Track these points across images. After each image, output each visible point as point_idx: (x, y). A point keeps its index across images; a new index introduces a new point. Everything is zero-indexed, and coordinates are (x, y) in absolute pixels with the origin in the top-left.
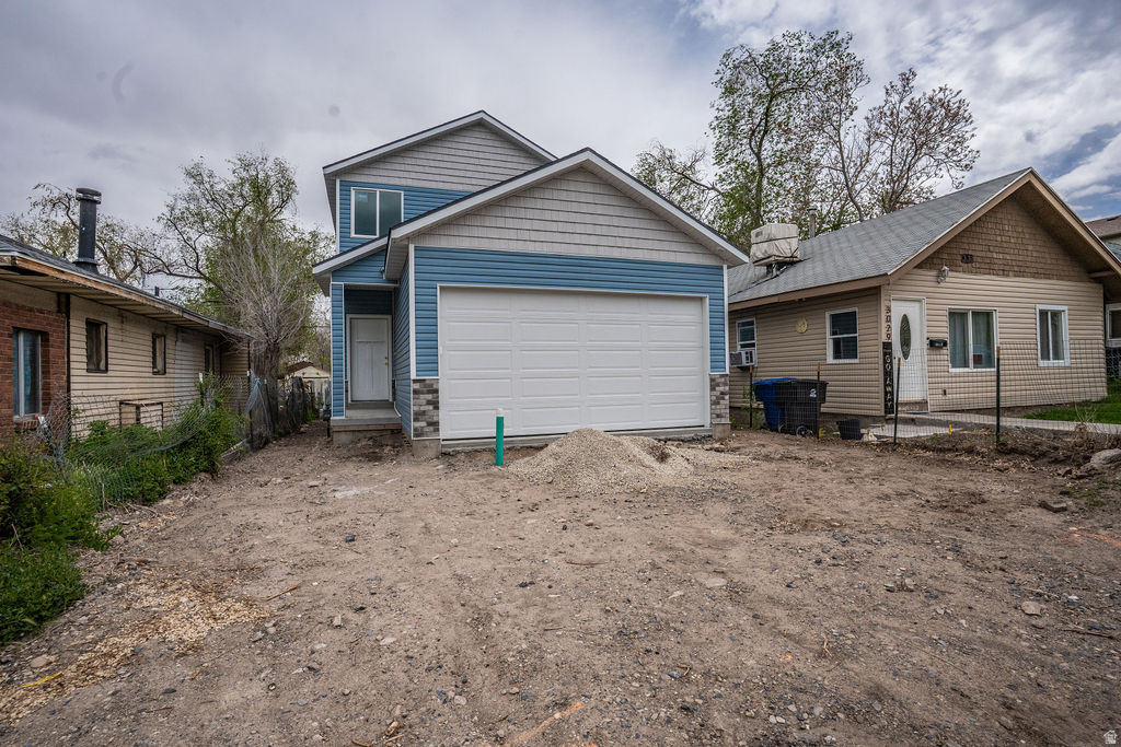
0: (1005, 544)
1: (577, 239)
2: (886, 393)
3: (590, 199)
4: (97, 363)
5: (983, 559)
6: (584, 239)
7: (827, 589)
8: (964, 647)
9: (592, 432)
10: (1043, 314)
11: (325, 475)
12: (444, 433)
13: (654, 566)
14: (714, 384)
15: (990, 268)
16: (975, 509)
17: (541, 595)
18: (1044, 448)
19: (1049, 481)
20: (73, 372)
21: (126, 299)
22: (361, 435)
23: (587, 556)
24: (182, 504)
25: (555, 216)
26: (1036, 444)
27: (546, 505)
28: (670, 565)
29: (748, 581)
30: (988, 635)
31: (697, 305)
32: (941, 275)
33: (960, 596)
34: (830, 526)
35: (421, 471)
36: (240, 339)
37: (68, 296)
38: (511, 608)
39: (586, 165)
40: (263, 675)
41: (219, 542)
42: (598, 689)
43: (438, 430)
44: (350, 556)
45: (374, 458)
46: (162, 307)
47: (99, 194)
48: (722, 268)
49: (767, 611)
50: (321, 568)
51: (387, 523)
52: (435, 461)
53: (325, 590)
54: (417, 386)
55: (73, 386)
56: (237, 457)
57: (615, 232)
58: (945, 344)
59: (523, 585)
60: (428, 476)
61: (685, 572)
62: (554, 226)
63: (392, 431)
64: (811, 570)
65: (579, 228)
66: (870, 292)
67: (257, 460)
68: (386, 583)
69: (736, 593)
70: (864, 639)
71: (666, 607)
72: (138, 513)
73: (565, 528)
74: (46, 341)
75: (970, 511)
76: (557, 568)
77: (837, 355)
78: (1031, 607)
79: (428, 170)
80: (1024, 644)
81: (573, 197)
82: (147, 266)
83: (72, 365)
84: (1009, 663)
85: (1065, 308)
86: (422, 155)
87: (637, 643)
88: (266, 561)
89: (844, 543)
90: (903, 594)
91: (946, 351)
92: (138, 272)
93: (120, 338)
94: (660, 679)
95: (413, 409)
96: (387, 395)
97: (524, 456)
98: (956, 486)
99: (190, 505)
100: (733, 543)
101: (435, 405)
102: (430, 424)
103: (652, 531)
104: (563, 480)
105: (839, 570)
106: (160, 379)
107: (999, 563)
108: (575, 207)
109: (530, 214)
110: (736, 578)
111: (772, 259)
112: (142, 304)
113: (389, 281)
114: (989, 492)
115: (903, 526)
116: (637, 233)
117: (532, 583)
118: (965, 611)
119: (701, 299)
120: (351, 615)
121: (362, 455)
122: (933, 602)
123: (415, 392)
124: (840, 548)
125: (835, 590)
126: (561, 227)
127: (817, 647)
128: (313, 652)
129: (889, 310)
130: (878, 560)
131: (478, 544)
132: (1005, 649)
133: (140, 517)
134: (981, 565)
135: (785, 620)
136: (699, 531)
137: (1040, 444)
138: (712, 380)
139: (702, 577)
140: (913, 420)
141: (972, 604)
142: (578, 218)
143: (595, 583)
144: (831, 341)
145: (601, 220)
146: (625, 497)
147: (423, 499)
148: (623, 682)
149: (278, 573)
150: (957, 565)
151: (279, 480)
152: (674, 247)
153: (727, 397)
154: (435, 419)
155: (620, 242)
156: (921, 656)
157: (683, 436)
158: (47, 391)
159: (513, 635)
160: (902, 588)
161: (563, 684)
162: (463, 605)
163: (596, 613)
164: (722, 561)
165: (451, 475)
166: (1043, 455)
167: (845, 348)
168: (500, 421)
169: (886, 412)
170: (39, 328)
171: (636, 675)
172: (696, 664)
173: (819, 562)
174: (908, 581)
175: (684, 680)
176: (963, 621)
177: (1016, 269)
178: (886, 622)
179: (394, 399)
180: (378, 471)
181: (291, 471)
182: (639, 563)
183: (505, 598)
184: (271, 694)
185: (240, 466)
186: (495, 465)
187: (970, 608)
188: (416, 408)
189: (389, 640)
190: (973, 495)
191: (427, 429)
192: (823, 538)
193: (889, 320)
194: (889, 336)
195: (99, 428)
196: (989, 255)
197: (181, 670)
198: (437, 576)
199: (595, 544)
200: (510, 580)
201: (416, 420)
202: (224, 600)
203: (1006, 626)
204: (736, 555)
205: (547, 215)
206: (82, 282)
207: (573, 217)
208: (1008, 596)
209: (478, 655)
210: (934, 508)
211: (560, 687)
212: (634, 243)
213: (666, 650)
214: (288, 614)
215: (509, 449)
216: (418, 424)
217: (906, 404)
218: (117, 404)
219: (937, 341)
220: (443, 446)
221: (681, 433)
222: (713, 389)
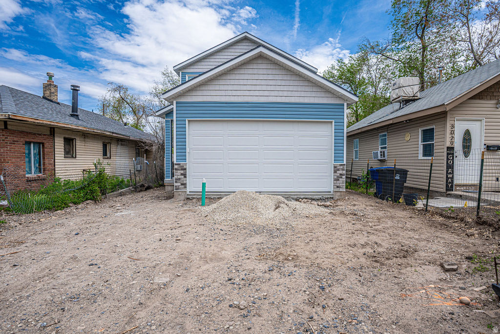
1: (257, 93)
2: (447, 178)
3: (265, 72)
4: (70, 154)
6: (261, 93)
12: (188, 190)
14: (336, 170)
20: (56, 158)
25: (245, 82)
31: (329, 125)
37: (54, 128)
43: (186, 187)
47: (79, 87)
48: (343, 105)
54: (177, 167)
55: (56, 164)
57: (278, 88)
58: (499, 148)
62: (245, 88)
65: (258, 88)
77: (424, 155)
81: (255, 71)
83: (56, 155)
91: (499, 153)
93: (83, 144)
101: (185, 175)
102: (182, 184)
106: (107, 161)
108: (256, 77)
109: (232, 82)
111: (401, 98)
116: (291, 88)
123: (176, 169)
126: (249, 88)
129: (453, 126)
138: (335, 167)
140: (461, 196)
142: (258, 82)
144: (422, 146)
145: (271, 83)
152: (313, 94)
153: (344, 177)
154: (185, 182)
155: (281, 94)
157: (314, 197)
158: (46, 166)
167: (428, 151)
168: (204, 184)
169: (446, 190)
170: (39, 141)
186: (201, 205)
188: (176, 177)
191: (181, 187)
193: (452, 133)
194: (452, 143)
201: (176, 182)
205: (242, 82)
207: (255, 82)
212: (289, 94)
216: (177, 184)
217: (459, 186)
218: (82, 171)
219: (494, 146)
220: (188, 195)
221: (311, 195)
222: (335, 172)
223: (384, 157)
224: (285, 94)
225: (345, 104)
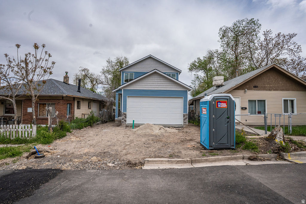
1: (154, 86)
3: (157, 78)
4: (79, 108)
6: (156, 86)
10: (286, 101)
11: (106, 128)
12: (127, 123)
14: (184, 116)
15: (264, 89)
20: (75, 109)
21: (83, 98)
24: (84, 130)
31: (181, 99)
32: (245, 91)
37: (74, 98)
39: (155, 72)
43: (126, 122)
48: (187, 91)
54: (122, 114)
55: (75, 111)
56: (98, 124)
57: (162, 84)
58: (246, 108)
62: (149, 84)
65: (154, 84)
72: (78, 130)
74: (71, 105)
79: (139, 68)
81: (153, 78)
82: (98, 82)
85: (295, 99)
91: (247, 110)
93: (83, 103)
101: (126, 117)
102: (124, 121)
106: (89, 110)
108: (154, 80)
109: (145, 82)
116: (167, 85)
126: (151, 84)
138: (184, 115)
142: (155, 82)
145: (159, 82)
151: (100, 128)
152: (176, 87)
153: (187, 119)
154: (126, 120)
157: (175, 126)
158: (72, 112)
168: (134, 121)
170: (70, 103)
177: (274, 89)
185: (97, 126)
188: (122, 118)
195: (77, 118)
196: (264, 85)
201: (122, 120)
205: (148, 82)
207: (153, 82)
212: (166, 87)
215: (134, 126)
218: (81, 114)
219: (244, 108)
220: (127, 125)
222: (184, 117)
224: (165, 87)
225: (188, 91)
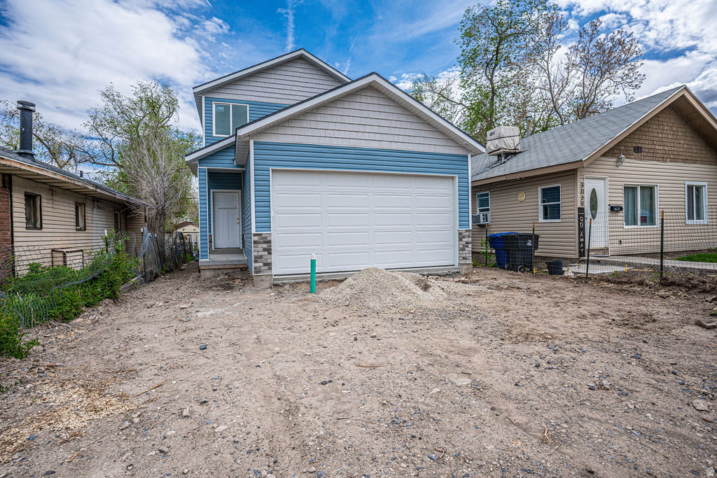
0: (674, 353)
1: (367, 136)
2: (580, 243)
3: (376, 108)
4: (34, 222)
5: (658, 365)
6: (372, 136)
7: (546, 387)
8: (652, 437)
9: (376, 270)
10: (690, 188)
11: (192, 300)
12: (275, 271)
13: (419, 369)
14: (461, 237)
15: (654, 156)
16: (649, 326)
17: (337, 391)
18: (695, 282)
19: (701, 306)
20: (15, 229)
21: (53, 179)
22: (219, 272)
23: (371, 361)
24: (89, 322)
25: (351, 120)
26: (690, 279)
27: (343, 322)
28: (430, 367)
29: (487, 381)
30: (669, 427)
31: (450, 182)
32: (619, 161)
33: (644, 394)
34: (544, 338)
35: (258, 297)
36: (138, 207)
37: (10, 176)
38: (314, 401)
39: (372, 85)
40: (124, 457)
41: (111, 350)
42: (375, 469)
43: (271, 269)
44: (202, 361)
45: (228, 287)
46: (80, 184)
47: (34, 105)
48: (467, 157)
49: (502, 404)
50: (180, 370)
51: (231, 335)
52: (269, 290)
53: (180, 387)
54: (256, 238)
55: (15, 239)
56: (134, 288)
57: (392, 131)
58: (621, 209)
59: (324, 383)
60: (264, 301)
61: (441, 373)
62: (350, 128)
63: (241, 269)
64: (532, 373)
65: (368, 129)
66: (570, 173)
67: (147, 289)
68: (225, 382)
69: (478, 389)
70: (575, 428)
71: (427, 401)
72: (57, 328)
73: (356, 339)
75: (645, 327)
76: (349, 370)
77: (546, 217)
78: (702, 404)
80: (699, 434)
81: (364, 107)
82: (78, 157)
83: (15, 224)
84: (690, 451)
85: (705, 184)
86: (261, 80)
87: (405, 430)
88: (141, 364)
89: (555, 351)
90: (601, 392)
91: (622, 214)
92: (72, 162)
93: (51, 206)
94: (422, 461)
95: (254, 254)
96: (239, 244)
97: (330, 287)
98: (633, 309)
99: (95, 322)
100: (476, 351)
101: (269, 251)
102: (265, 265)
103: (417, 342)
104: (356, 304)
105: (553, 372)
106: (82, 234)
107: (671, 368)
108: (365, 114)
109: (334, 119)
110: (479, 378)
111: (501, 151)
112: (66, 182)
113: (238, 166)
114: (658, 313)
115: (597, 339)
116: (408, 132)
117: (330, 381)
118: (649, 406)
119: (453, 178)
120: (197, 407)
121: (220, 286)
122: (624, 398)
123: (255, 242)
124: (553, 355)
125: (551, 388)
126: (356, 128)
127: (539, 435)
128: (165, 438)
129: (583, 185)
130: (581, 365)
131: (294, 351)
132: (685, 438)
133: (58, 331)
134: (657, 369)
135: (515, 411)
136: (451, 341)
137: (692, 279)
138: (460, 234)
139: (453, 377)
140: (599, 261)
141: (654, 400)
142: (368, 122)
143: (375, 382)
144: (542, 207)
146: (399, 316)
147: (259, 317)
148: (394, 463)
149: (148, 374)
150: (640, 369)
151: (161, 304)
152: (434, 142)
153: (470, 245)
154: (269, 261)
155: (396, 139)
156: (621, 443)
157: (440, 272)
159: (313, 423)
160: (601, 387)
161: (349, 465)
162: (279, 399)
163: (376, 406)
164: (468, 365)
165: (279, 300)
166: (695, 287)
167: (552, 212)
168: (313, 262)
169: (580, 256)
171: (405, 457)
172: (449, 448)
173: (538, 366)
174: (605, 382)
175: (440, 461)
176: (649, 415)
177: (672, 156)
178: (590, 415)
179: (244, 247)
180: (229, 297)
181: (170, 297)
182: (408, 367)
183: (310, 393)
184: (128, 473)
185: (135, 294)
186: (310, 292)
187: (653, 404)
188: (256, 254)
189: (222, 428)
190: (646, 315)
191: (263, 268)
192: (540, 348)
193: (582, 192)
194: (582, 203)
195: (34, 268)
196: (653, 147)
197: (63, 453)
198: (262, 376)
199: (378, 351)
200: (315, 379)
201: (256, 262)
202: (104, 396)
203: (682, 419)
204: (478, 360)
205: (346, 120)
206: (18, 166)
207: (363, 121)
208: (681, 395)
209: (287, 439)
210: (618, 326)
211: (346, 467)
212: (407, 139)
213: (427, 436)
214: (151, 406)
215: (320, 282)
216: (257, 265)
217: (594, 250)
218: (50, 251)
219: (617, 207)
220: (274, 279)
221: (438, 270)
222: (460, 240)
223: (487, 221)
224: (402, 139)
225: (469, 155)
